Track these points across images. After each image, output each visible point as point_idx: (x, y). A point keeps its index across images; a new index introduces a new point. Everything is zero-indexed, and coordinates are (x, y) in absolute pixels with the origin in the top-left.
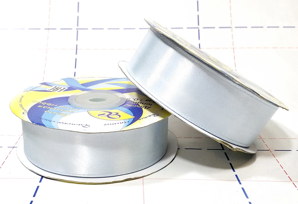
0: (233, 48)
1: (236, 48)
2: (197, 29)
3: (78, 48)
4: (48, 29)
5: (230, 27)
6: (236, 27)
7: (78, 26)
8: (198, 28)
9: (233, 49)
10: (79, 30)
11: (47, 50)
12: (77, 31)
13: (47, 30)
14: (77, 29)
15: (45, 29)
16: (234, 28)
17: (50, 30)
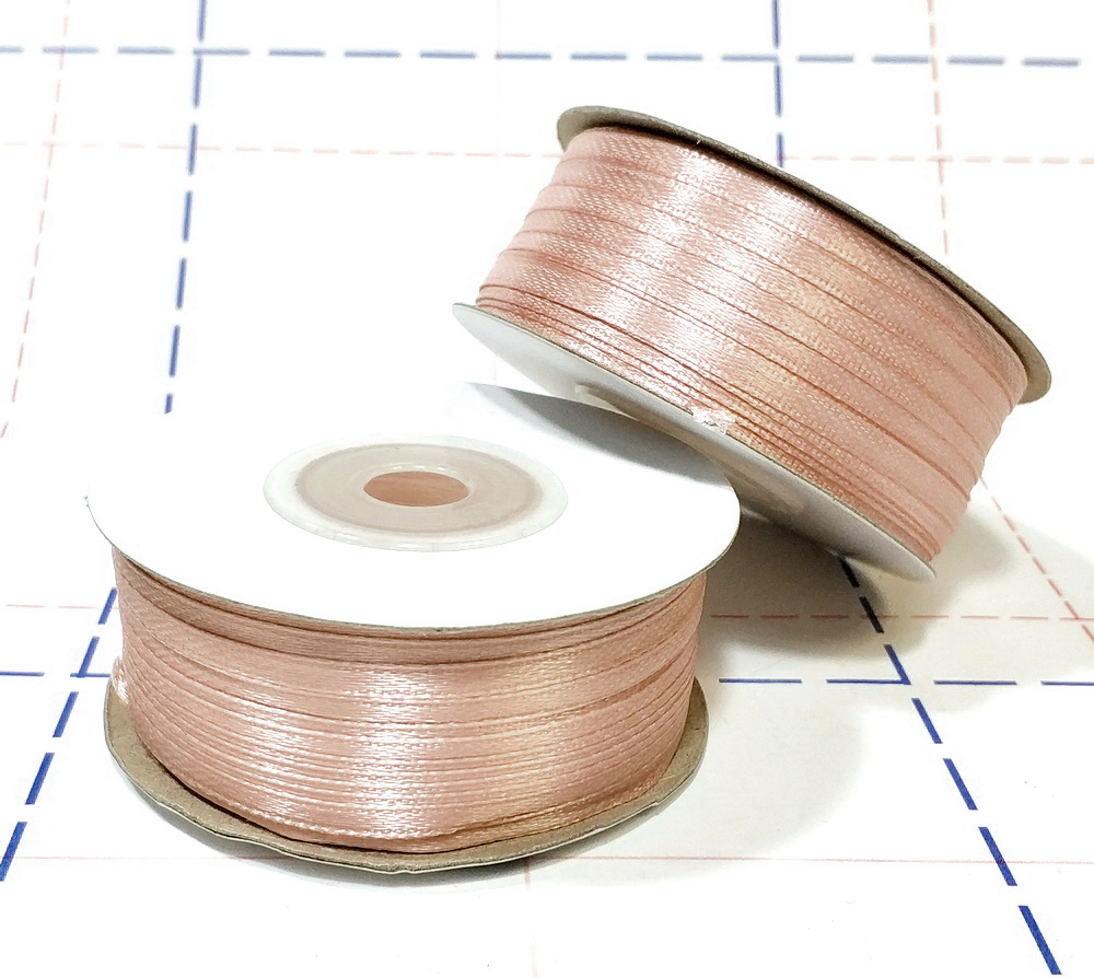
0: (941, 161)
1: (951, 160)
2: (770, 66)
3: (200, 142)
4: (62, 51)
5: (924, 60)
6: (954, 61)
7: (201, 35)
8: (774, 59)
9: (936, 164)
10: (206, 59)
11: (52, 146)
12: (199, 64)
13: (57, 57)
14: (197, 52)
15: (47, 50)
16: (943, 65)
17: (67, 56)
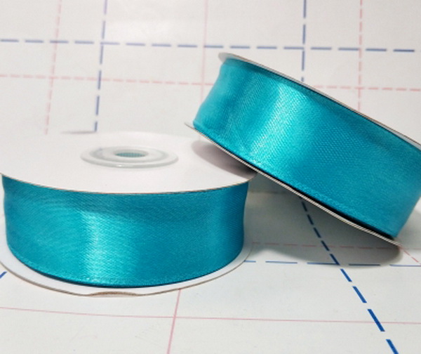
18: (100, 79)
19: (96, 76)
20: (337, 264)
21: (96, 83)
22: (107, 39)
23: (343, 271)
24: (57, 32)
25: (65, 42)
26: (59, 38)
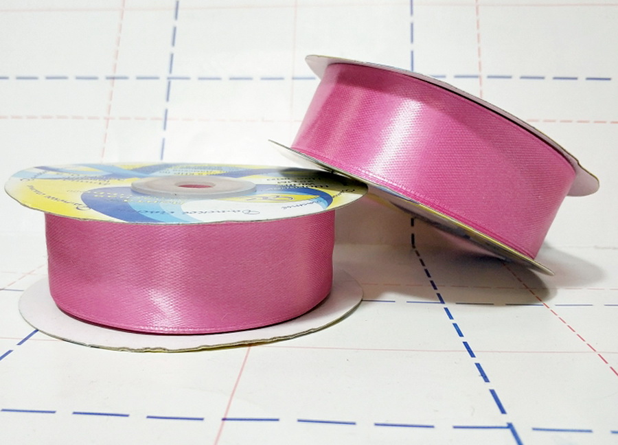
3: (169, 116)
4: (113, 78)
5: (476, 77)
6: (489, 77)
7: (171, 71)
10: (173, 82)
11: (108, 119)
12: (169, 83)
13: (111, 81)
14: (169, 78)
15: (108, 78)
16: (484, 79)
17: (116, 81)
18: (166, 119)
19: (162, 115)
20: (442, 302)
21: (161, 123)
22: (175, 73)
23: (446, 309)
24: (115, 66)
25: (126, 78)
26: (117, 74)
